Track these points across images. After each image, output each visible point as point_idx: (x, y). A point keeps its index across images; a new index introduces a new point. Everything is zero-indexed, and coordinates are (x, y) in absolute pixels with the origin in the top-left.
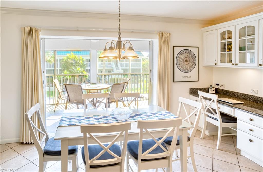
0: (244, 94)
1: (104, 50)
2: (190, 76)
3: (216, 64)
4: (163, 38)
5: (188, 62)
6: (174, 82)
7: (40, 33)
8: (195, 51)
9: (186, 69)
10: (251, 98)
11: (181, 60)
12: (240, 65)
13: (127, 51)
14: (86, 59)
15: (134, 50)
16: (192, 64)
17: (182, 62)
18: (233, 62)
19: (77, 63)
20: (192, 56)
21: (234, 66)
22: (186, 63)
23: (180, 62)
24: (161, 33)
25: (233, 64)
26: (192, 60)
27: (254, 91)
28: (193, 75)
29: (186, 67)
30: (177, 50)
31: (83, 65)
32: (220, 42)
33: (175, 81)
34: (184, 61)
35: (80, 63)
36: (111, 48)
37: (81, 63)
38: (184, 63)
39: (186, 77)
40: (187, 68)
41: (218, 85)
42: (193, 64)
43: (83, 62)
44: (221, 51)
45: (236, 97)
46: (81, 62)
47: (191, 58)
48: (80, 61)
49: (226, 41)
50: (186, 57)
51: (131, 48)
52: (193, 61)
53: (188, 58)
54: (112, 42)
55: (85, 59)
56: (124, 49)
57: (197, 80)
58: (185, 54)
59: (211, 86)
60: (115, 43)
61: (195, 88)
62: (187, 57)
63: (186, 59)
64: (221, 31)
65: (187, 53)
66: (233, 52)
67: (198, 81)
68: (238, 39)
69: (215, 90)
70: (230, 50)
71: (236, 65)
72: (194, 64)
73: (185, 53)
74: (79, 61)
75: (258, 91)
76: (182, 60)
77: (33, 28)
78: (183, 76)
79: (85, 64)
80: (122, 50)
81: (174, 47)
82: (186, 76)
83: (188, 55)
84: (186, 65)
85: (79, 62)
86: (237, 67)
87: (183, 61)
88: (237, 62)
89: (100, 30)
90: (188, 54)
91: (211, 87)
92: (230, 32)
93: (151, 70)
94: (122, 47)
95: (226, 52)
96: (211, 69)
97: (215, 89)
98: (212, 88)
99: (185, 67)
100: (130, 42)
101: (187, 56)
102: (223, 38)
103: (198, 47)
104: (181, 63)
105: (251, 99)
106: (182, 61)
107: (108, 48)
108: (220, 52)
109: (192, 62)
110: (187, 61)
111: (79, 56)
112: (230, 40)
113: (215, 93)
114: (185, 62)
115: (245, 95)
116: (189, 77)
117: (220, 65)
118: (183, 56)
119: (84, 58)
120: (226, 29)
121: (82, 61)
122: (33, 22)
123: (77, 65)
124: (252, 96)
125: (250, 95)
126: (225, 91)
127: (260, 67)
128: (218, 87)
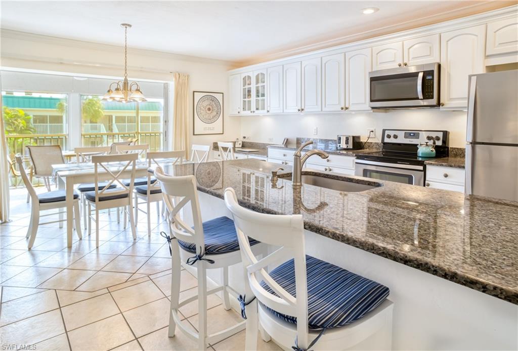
0: (263, 144)
1: (109, 91)
2: (214, 128)
3: (239, 112)
4: (180, 80)
5: (211, 111)
6: (194, 134)
8: (218, 96)
9: (209, 119)
11: (202, 107)
12: (257, 112)
13: (134, 92)
14: (34, 116)
15: (141, 92)
16: (215, 113)
17: (203, 110)
19: (11, 125)
20: (215, 103)
21: (252, 114)
22: (208, 112)
23: (201, 111)
24: (177, 74)
25: (251, 112)
27: (270, 140)
28: (217, 126)
29: (208, 116)
30: (198, 96)
31: (28, 129)
32: (242, 88)
33: (195, 134)
34: (206, 109)
35: (18, 126)
36: (117, 89)
37: (21, 125)
38: (206, 112)
41: (244, 137)
42: (217, 113)
43: (28, 121)
46: (22, 123)
47: (214, 105)
48: (19, 120)
49: (247, 87)
50: (208, 105)
51: (138, 90)
52: (216, 109)
54: (118, 84)
55: (31, 116)
56: (130, 90)
58: (207, 101)
59: (238, 139)
60: (121, 85)
63: (208, 107)
64: (243, 76)
66: (252, 99)
67: (223, 134)
68: (254, 85)
69: (241, 144)
70: (250, 96)
71: (254, 112)
73: (208, 99)
74: (16, 120)
76: (204, 108)
79: (33, 127)
80: (129, 92)
81: (194, 92)
84: (209, 114)
85: (14, 123)
88: (255, 109)
89: (90, 65)
90: (211, 101)
92: (249, 78)
93: (166, 122)
94: (129, 89)
95: (247, 99)
97: (241, 142)
100: (137, 84)
101: (210, 104)
102: (244, 84)
103: (223, 93)
107: (113, 89)
108: (242, 99)
110: (209, 109)
111: (15, 109)
112: (249, 86)
116: (212, 128)
117: (243, 113)
118: (206, 103)
119: (28, 113)
120: (247, 74)
121: (23, 121)
123: (11, 129)
126: (250, 143)
127: (268, 114)
128: (245, 140)
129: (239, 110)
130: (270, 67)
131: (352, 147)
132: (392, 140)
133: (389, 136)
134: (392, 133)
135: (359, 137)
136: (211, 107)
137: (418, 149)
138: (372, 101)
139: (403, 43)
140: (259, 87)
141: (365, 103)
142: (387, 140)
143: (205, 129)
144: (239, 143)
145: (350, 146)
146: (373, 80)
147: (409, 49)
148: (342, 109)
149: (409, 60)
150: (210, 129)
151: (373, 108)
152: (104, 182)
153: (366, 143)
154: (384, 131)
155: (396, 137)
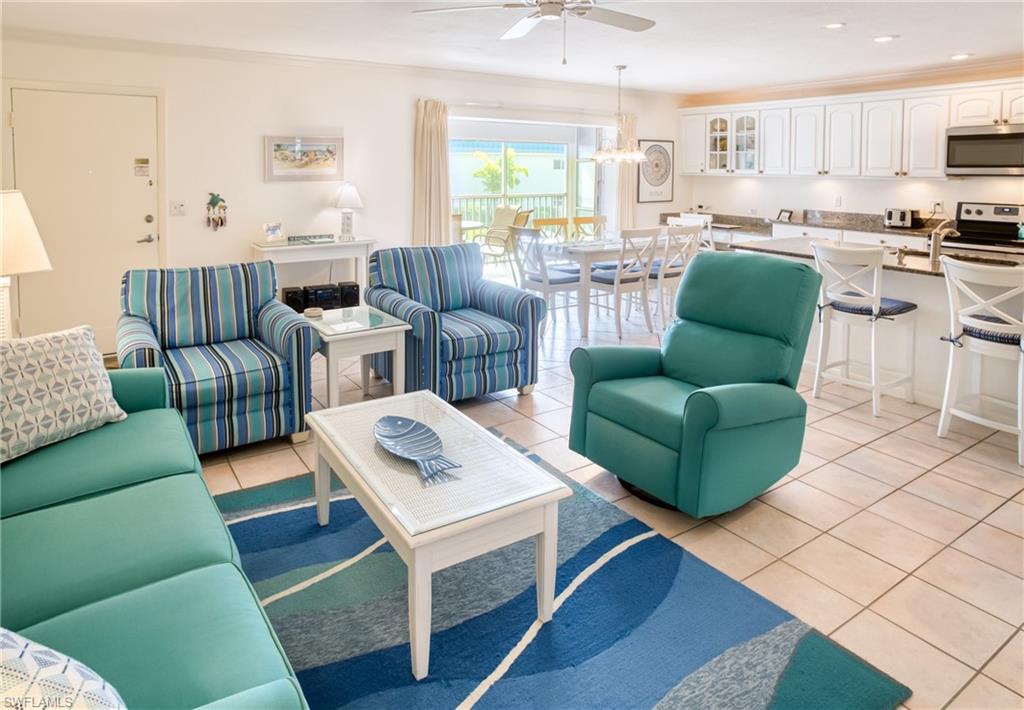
2: (660, 192)
3: (702, 171)
5: (659, 168)
6: (638, 202)
7: (450, 111)
8: (668, 147)
9: (656, 180)
11: (649, 163)
12: (737, 171)
16: (664, 171)
17: (650, 167)
18: (728, 168)
20: (664, 157)
21: (729, 174)
22: (656, 169)
24: (624, 116)
25: (727, 171)
26: (665, 164)
28: (665, 189)
30: (644, 147)
32: (709, 135)
33: (640, 201)
34: (653, 166)
38: (653, 170)
40: (657, 177)
41: (701, 207)
42: (666, 171)
44: (711, 150)
47: (662, 159)
49: (718, 134)
50: (656, 159)
53: (659, 160)
57: (670, 200)
58: (654, 154)
59: (691, 209)
61: (667, 214)
63: (656, 162)
64: (711, 118)
65: (658, 152)
66: (728, 152)
67: (672, 201)
68: (734, 134)
70: (724, 148)
71: (733, 171)
76: (651, 163)
77: (426, 102)
78: (651, 193)
81: (639, 141)
82: (656, 193)
83: (659, 156)
84: (657, 172)
86: (733, 175)
88: (733, 167)
90: (659, 154)
92: (724, 122)
93: (598, 182)
95: (718, 152)
96: (690, 178)
99: (654, 176)
101: (658, 158)
102: (713, 130)
103: (673, 142)
104: (649, 169)
106: (650, 165)
108: (708, 152)
109: (664, 167)
110: (657, 165)
112: (723, 134)
114: (655, 167)
115: (740, 218)
117: (710, 172)
118: (653, 157)
120: (719, 116)
122: (435, 91)
127: (761, 175)
129: (703, 167)
130: (765, 110)
131: (909, 225)
132: (974, 217)
133: (968, 212)
134: (974, 208)
135: (917, 212)
136: (659, 163)
137: (1019, 229)
138: (949, 166)
139: (1002, 94)
140: (742, 137)
141: (935, 168)
142: (964, 216)
145: (908, 223)
146: (951, 139)
147: (1011, 102)
148: (897, 174)
149: (1010, 116)
151: (948, 175)
152: (629, 259)
153: (928, 220)
154: (960, 205)
155: (979, 212)
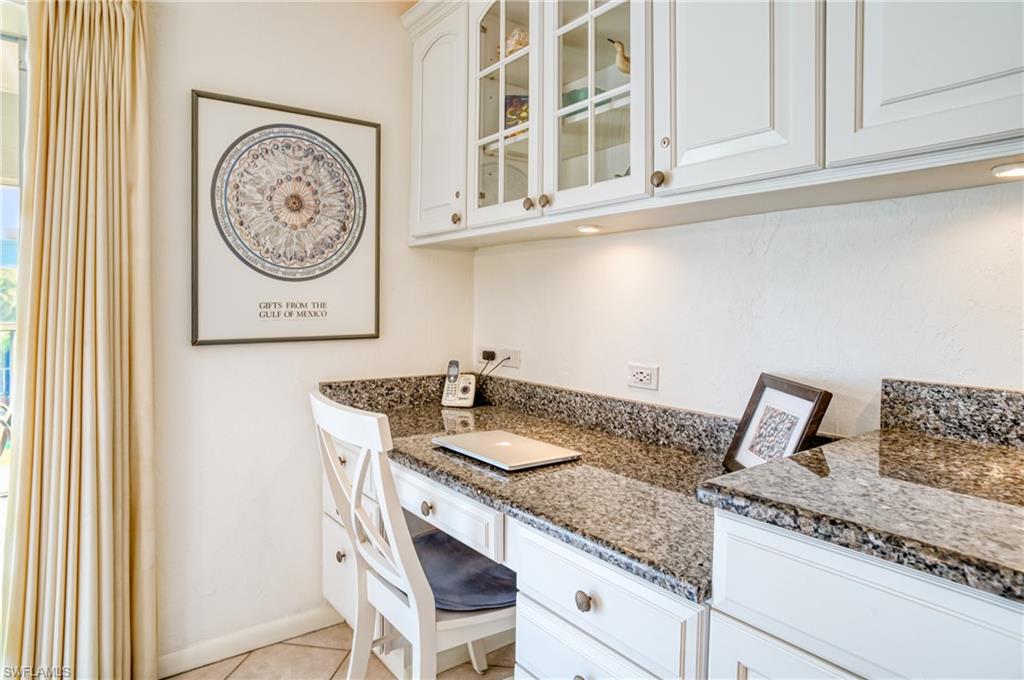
0: (596, 397)
2: (323, 305)
3: (456, 219)
5: (305, 215)
6: (195, 342)
8: (356, 144)
9: (294, 257)
10: (626, 416)
11: (248, 189)
16: (333, 228)
17: (258, 206)
18: (533, 193)
20: (332, 175)
22: (287, 216)
23: (244, 209)
25: (529, 204)
26: (336, 202)
27: (642, 377)
28: (341, 296)
29: (289, 243)
30: (221, 126)
32: (475, 76)
33: (202, 337)
34: (275, 202)
38: (277, 218)
39: (295, 310)
40: (295, 248)
41: (489, 356)
42: (344, 228)
44: (483, 135)
45: (562, 421)
47: (328, 186)
49: (502, 61)
50: (289, 179)
52: (339, 206)
53: (309, 184)
57: (372, 332)
58: (282, 156)
59: (454, 364)
61: (352, 384)
62: (299, 179)
63: (289, 188)
64: (481, 8)
65: (301, 153)
66: (531, 123)
67: (376, 336)
68: (552, 31)
69: (472, 388)
71: (545, 201)
72: (348, 229)
73: (288, 147)
75: (658, 369)
76: (261, 191)
78: (268, 305)
81: (197, 95)
82: (294, 305)
83: (306, 168)
84: (295, 227)
86: (547, 221)
87: (271, 198)
88: (550, 187)
90: (307, 161)
91: (453, 371)
95: (501, 134)
97: (473, 379)
98: (456, 377)
99: (281, 241)
101: (300, 174)
103: (377, 126)
104: (255, 212)
105: (626, 427)
106: (258, 197)
108: (474, 143)
109: (334, 211)
110: (296, 203)
112: (518, 54)
113: (469, 402)
114: (285, 210)
115: (601, 405)
116: (310, 308)
118: (274, 168)
124: (634, 405)
125: (626, 403)
126: (520, 386)
127: (660, 200)
128: (490, 369)
129: (457, 207)
136: (306, 194)
143: (267, 309)
144: (462, 382)
150: (299, 309)
